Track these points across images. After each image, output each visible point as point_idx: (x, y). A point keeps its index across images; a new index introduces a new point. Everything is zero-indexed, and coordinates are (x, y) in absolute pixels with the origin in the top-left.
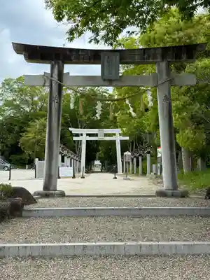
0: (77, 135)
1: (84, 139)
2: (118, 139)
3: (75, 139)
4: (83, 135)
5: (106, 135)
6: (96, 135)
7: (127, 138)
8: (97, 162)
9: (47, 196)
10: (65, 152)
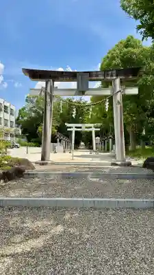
0: (70, 128)
2: (93, 130)
3: (68, 129)
4: (73, 128)
5: (86, 128)
6: (81, 128)
7: (99, 129)
8: (82, 143)
9: (43, 164)
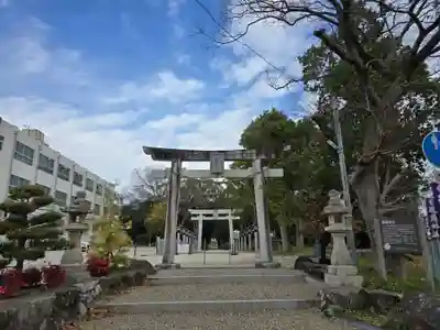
0: (195, 216)
1: (201, 219)
2: (230, 218)
3: (193, 218)
4: (200, 216)
5: (220, 215)
6: (211, 215)
7: (238, 218)
8: (214, 240)
10: (184, 231)
